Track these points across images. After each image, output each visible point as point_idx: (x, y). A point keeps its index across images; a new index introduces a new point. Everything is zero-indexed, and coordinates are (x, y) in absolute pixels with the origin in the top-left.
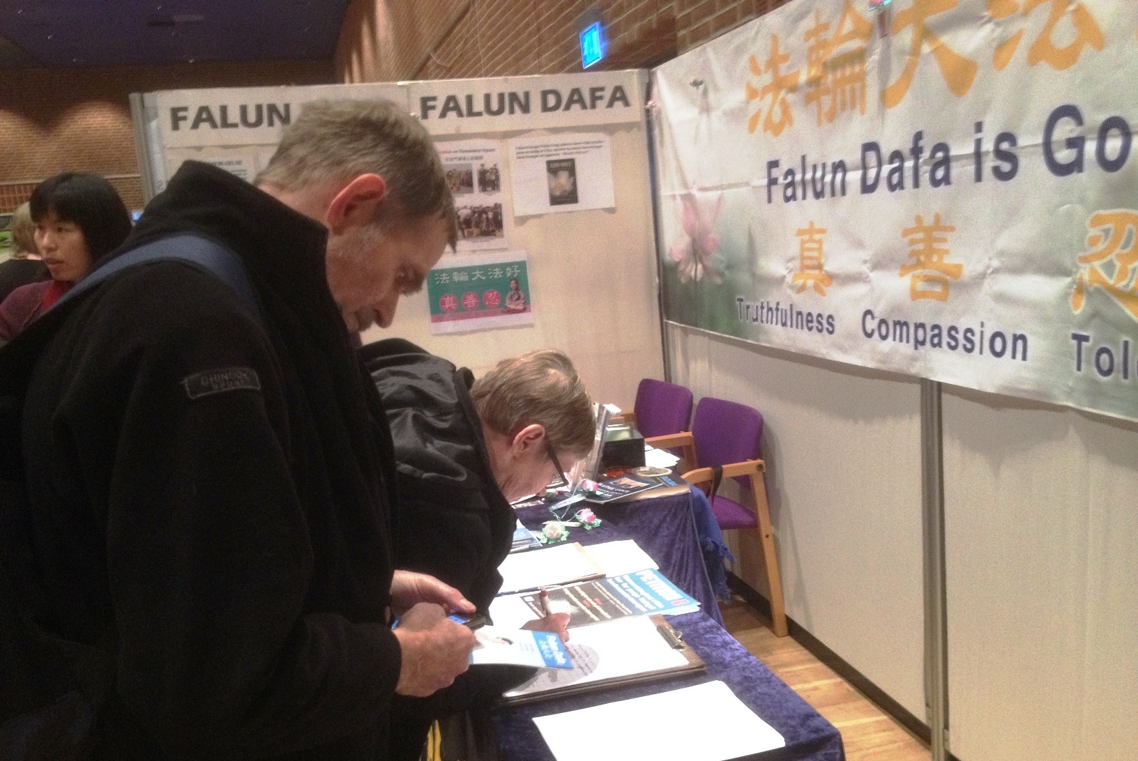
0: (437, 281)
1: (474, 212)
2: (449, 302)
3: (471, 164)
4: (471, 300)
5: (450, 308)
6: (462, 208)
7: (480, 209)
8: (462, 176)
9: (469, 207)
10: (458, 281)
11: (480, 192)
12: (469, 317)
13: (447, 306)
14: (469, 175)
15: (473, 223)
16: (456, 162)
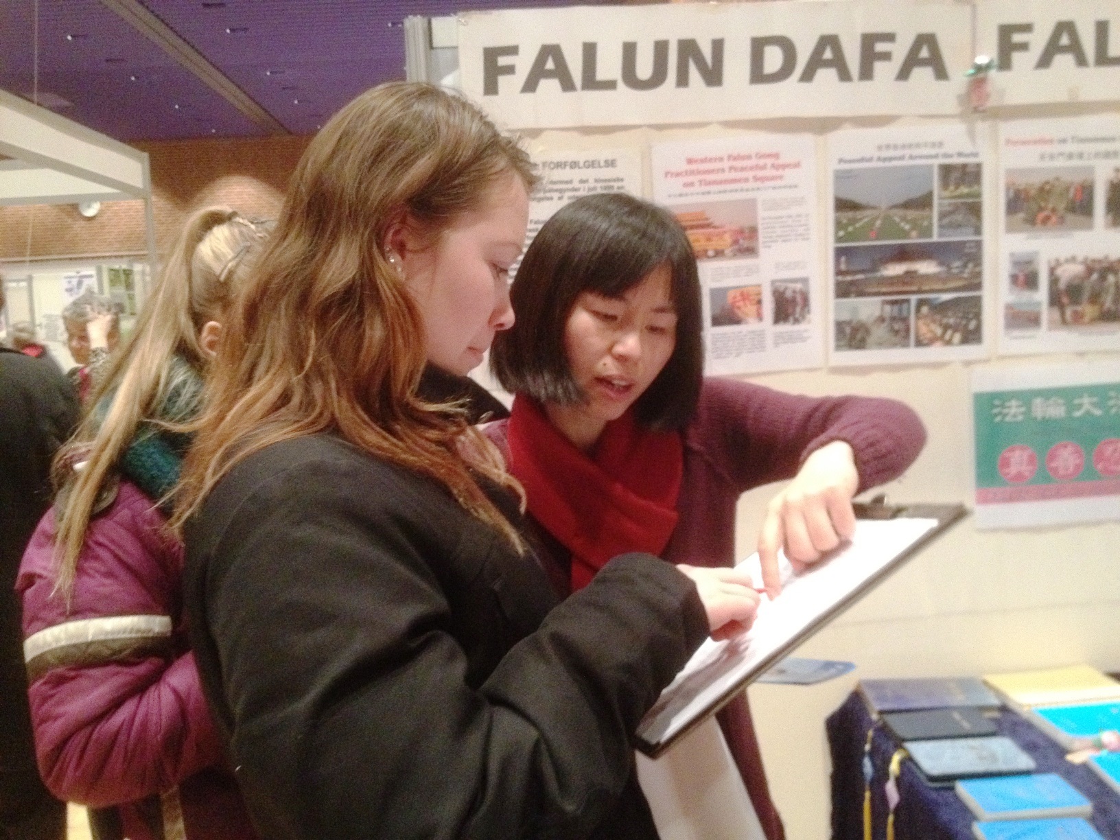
0: (996, 415)
1: (1090, 271)
2: (1018, 461)
3: (1093, 168)
4: (1067, 459)
5: (1019, 477)
6: (1067, 261)
7: (1105, 265)
8: (1072, 191)
9: (1080, 258)
10: (1044, 418)
11: (1108, 226)
12: (1058, 494)
13: (1013, 470)
14: (1087, 191)
15: (1086, 295)
16: (1060, 163)
